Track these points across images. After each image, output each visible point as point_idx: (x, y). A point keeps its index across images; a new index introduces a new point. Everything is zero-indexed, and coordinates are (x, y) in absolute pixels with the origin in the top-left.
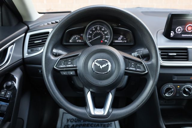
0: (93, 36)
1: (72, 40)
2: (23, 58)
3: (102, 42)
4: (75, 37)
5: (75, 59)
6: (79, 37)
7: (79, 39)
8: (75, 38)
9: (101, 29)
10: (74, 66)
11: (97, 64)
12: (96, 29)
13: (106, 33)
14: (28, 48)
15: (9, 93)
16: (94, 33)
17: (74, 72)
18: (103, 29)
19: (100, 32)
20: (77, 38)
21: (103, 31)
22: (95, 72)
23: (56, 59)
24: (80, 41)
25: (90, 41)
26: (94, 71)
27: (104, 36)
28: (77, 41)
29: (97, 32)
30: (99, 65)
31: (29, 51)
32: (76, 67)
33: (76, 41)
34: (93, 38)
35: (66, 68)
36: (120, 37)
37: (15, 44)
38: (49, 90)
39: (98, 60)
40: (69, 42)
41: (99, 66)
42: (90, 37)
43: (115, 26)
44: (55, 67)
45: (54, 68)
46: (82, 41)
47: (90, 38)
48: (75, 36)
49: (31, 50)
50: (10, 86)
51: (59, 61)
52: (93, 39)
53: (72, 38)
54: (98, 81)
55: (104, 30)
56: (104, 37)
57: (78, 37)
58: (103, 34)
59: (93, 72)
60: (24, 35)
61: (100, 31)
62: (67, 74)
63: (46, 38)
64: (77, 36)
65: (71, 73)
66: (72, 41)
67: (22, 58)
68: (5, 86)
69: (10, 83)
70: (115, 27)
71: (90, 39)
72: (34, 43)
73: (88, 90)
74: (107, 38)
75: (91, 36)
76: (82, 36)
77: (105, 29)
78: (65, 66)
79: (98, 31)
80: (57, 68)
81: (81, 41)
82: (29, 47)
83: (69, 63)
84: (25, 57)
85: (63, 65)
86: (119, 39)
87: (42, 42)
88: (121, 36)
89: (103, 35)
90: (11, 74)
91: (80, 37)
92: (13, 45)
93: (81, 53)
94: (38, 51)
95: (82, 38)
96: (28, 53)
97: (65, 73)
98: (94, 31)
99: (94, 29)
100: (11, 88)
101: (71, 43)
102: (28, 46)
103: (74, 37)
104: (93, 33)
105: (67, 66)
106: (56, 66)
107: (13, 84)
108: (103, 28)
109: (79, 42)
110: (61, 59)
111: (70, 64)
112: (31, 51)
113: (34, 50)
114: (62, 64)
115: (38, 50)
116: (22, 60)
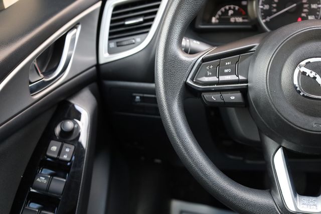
0: (274, 5)
1: (217, 16)
2: (98, 65)
3: (299, 20)
4: (225, 9)
5: (242, 60)
6: (237, 8)
7: (236, 14)
8: (227, 11)
10: (241, 78)
11: (308, 72)
14: (110, 39)
15: (67, 150)
17: (239, 95)
20: (231, 12)
22: (302, 94)
23: (193, 59)
24: (239, 20)
26: (299, 92)
27: (306, 6)
28: (232, 20)
30: (312, 74)
31: (113, 45)
32: (246, 81)
33: (229, 19)
34: (275, 10)
35: (218, 83)
37: (80, 27)
38: (175, 140)
39: (312, 60)
40: (210, 22)
41: (315, 78)
42: (267, 7)
44: (189, 81)
45: (186, 84)
46: (246, 21)
47: (266, 10)
48: (227, 7)
49: (117, 43)
50: (71, 132)
51: (200, 65)
52: (275, 13)
53: (219, 13)
54: (310, 119)
57: (234, 10)
59: (296, 93)
60: (99, 4)
62: (220, 100)
63: (155, 13)
64: (232, 7)
65: (233, 98)
66: (217, 21)
67: (95, 62)
68: (58, 130)
69: (69, 125)
71: (266, 14)
72: (124, 25)
73: (278, 145)
74: (313, 9)
75: (270, 6)
76: (245, 8)
78: (214, 79)
80: (195, 83)
82: (112, 35)
83: (226, 71)
84: (102, 61)
85: (210, 76)
87: (145, 21)
89: (304, 2)
90: (71, 103)
91: (239, 9)
92: (75, 30)
93: (257, 44)
94: (134, 45)
95: (244, 13)
96: (111, 51)
97: (214, 97)
100: (73, 138)
101: (215, 24)
102: (110, 34)
103: (223, 9)
105: (222, 78)
106: (192, 79)
107: (76, 126)
109: (236, 23)
110: (204, 60)
111: (228, 74)
112: (118, 46)
113: (125, 43)
114: (209, 73)
115: (134, 43)
116: (94, 68)
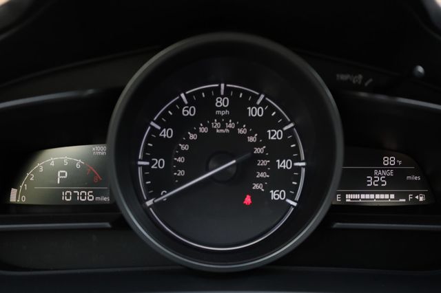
0: (181, 160)
3: (248, 200)
6: (78, 164)
9: (238, 110)
12: (205, 106)
13: (275, 135)
16: (193, 137)
18: (255, 112)
19: (233, 131)
21: (259, 126)
25: (165, 196)
27: (263, 163)
29: (212, 130)
34: (181, 173)
36: (379, 164)
43: (361, 88)
47: (157, 172)
55: (267, 113)
56: (262, 169)
58: (258, 145)
61: (231, 125)
70: (363, 94)
71: (159, 181)
75: (170, 162)
77: (272, 108)
79: (216, 125)
81: (96, 194)
86: (371, 182)
88: (389, 161)
89: (259, 151)
98: (191, 123)
99: (188, 112)
101: (18, 209)
104: (180, 136)
108: (253, 104)
